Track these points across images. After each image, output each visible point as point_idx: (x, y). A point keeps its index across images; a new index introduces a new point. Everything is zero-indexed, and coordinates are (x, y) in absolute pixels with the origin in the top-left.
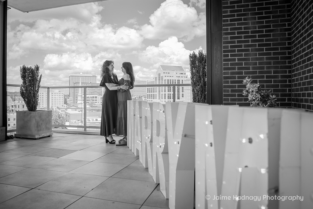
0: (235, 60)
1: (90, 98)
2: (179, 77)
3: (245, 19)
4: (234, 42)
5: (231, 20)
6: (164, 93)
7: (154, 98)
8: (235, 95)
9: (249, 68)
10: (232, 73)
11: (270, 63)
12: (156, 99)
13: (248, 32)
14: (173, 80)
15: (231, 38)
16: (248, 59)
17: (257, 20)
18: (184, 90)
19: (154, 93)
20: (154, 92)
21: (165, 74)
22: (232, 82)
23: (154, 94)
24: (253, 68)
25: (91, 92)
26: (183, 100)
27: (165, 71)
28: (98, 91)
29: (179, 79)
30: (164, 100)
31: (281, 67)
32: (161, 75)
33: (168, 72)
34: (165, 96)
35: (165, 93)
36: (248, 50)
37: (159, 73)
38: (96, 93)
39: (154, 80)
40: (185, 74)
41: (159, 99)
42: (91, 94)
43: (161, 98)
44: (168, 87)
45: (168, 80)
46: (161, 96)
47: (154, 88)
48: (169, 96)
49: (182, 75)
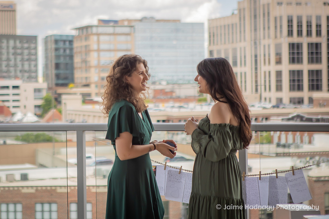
6: (273, 68)
28: (23, 65)
30: (274, 95)
34: (279, 81)
35: (279, 68)
38: (15, 71)
39: (236, 20)
41: (257, 90)
43: (263, 87)
44: (292, 46)
45: (290, 21)
46: (265, 81)
47: (235, 50)
48: (296, 78)
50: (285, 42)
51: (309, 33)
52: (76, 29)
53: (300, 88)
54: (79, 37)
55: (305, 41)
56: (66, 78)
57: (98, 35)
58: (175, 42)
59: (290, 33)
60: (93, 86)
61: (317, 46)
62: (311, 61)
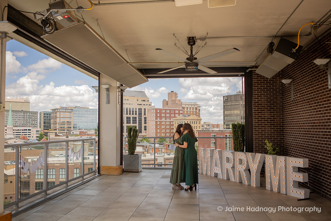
0: (259, 131)
1: (21, 131)
2: (141, 105)
3: (264, 112)
4: (259, 123)
5: (258, 113)
8: (259, 147)
9: (266, 135)
10: (258, 137)
11: (275, 133)
13: (265, 118)
14: (133, 109)
15: (258, 121)
16: (265, 131)
17: (269, 113)
22: (258, 141)
24: (268, 135)
25: (23, 123)
26: (146, 134)
28: (32, 122)
29: (141, 107)
31: (280, 135)
33: (126, 98)
36: (265, 127)
38: (29, 124)
40: (148, 101)
42: (23, 125)
44: (127, 118)
45: (127, 109)
49: (144, 103)
50: (125, 116)
51: (133, 114)
52: (52, 110)
54: (52, 113)
55: (131, 116)
56: (47, 127)
57: (60, 112)
58: (87, 115)
59: (127, 113)
60: (57, 130)
61: (135, 118)
62: (133, 123)
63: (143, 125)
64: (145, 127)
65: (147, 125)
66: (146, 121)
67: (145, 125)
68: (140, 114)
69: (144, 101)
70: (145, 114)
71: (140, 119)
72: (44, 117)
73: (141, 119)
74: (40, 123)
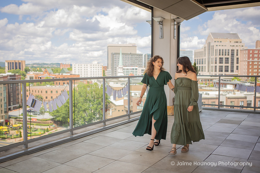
1: (130, 70)
2: (234, 46)
6: (214, 65)
7: (202, 71)
12: (205, 72)
14: (226, 50)
18: (239, 62)
19: (202, 65)
20: (202, 63)
21: (217, 43)
23: (202, 67)
25: (131, 64)
27: (216, 40)
28: (138, 63)
29: (234, 48)
30: (214, 73)
32: (212, 44)
33: (219, 40)
34: (216, 69)
35: (216, 65)
37: (209, 42)
38: (136, 64)
39: (203, 50)
40: (241, 42)
41: (209, 71)
43: (211, 71)
44: (220, 58)
45: (220, 50)
46: (211, 69)
47: (202, 59)
48: (221, 68)
49: (237, 44)
50: (218, 57)
51: (225, 55)
53: (222, 71)
55: (224, 57)
59: (220, 55)
61: (228, 58)
62: (226, 63)
63: (235, 65)
64: (237, 67)
65: (239, 65)
66: (238, 61)
67: (237, 65)
68: (233, 55)
69: (237, 42)
70: (237, 55)
71: (232, 59)
72: (148, 58)
73: (234, 59)
74: (145, 63)
